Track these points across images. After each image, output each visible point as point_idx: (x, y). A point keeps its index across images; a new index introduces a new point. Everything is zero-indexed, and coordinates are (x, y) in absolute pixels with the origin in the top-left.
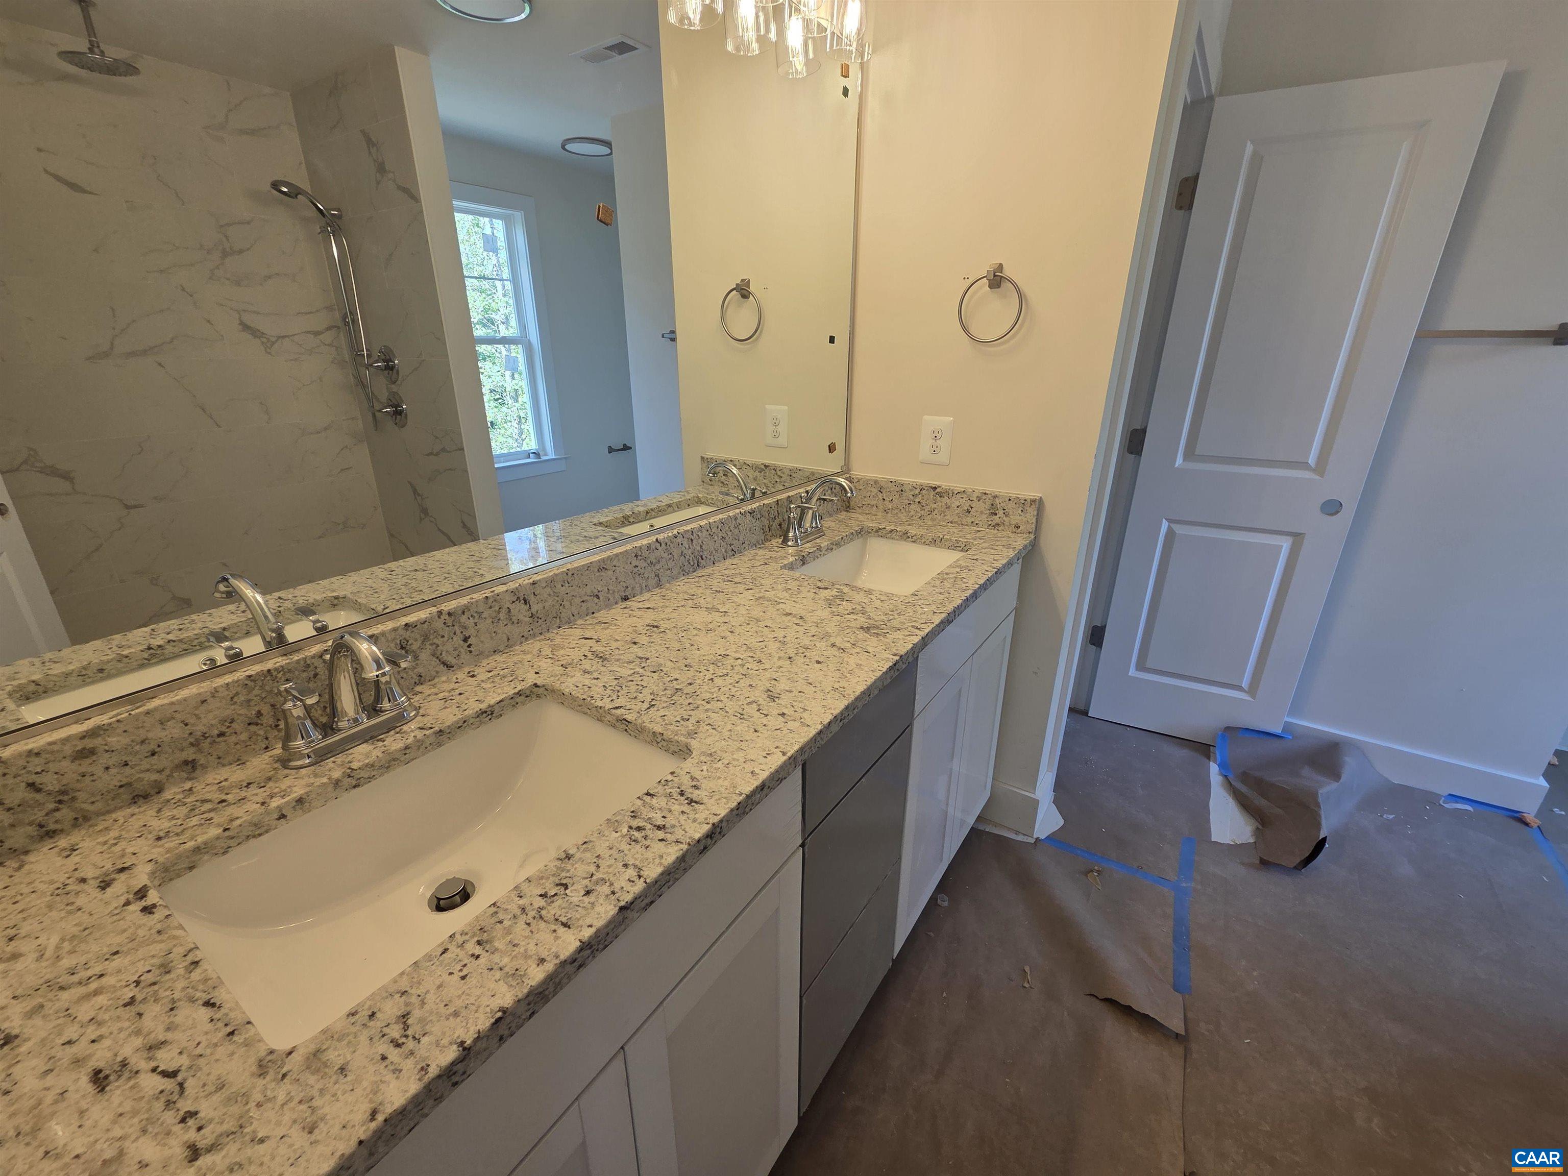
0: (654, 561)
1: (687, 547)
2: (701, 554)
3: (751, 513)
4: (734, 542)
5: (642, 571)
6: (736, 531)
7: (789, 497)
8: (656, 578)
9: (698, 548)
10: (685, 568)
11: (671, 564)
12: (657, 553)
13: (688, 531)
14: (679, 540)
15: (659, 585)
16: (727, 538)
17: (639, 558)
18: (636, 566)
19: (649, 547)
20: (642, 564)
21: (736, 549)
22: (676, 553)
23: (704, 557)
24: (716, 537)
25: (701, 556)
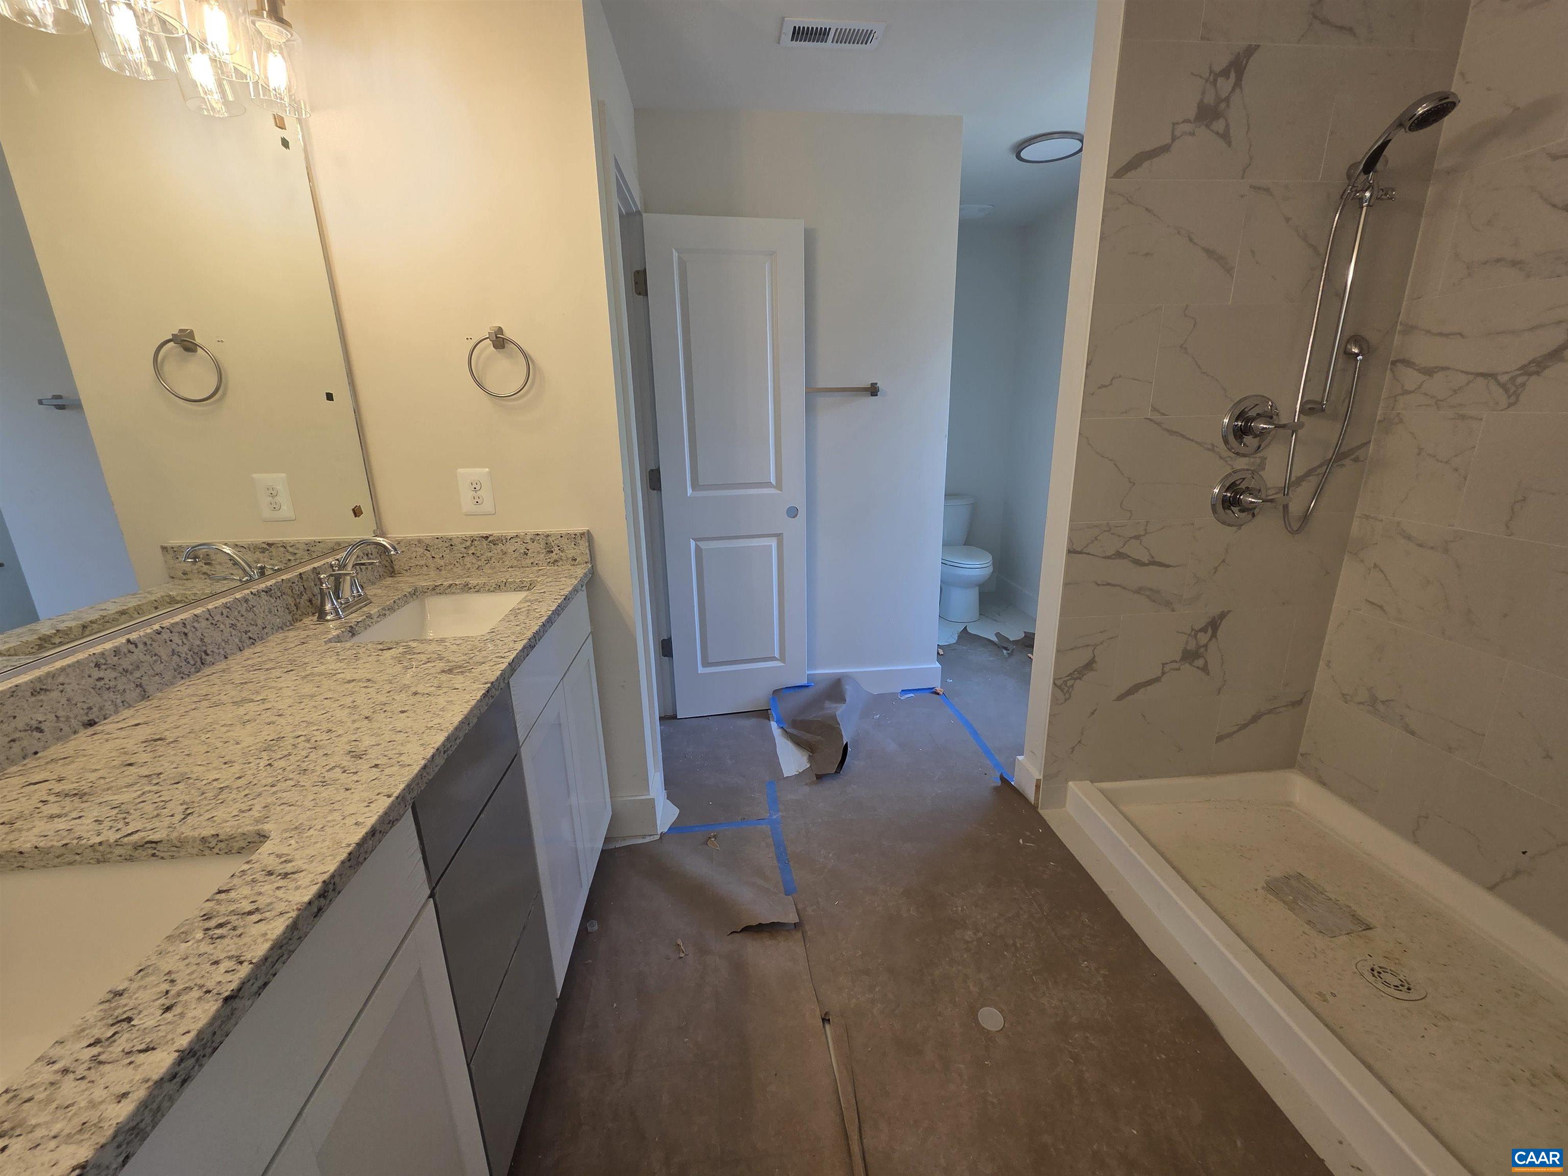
0: (130, 668)
1: (180, 643)
2: (204, 648)
3: (266, 592)
4: (251, 628)
5: (112, 684)
6: (251, 615)
7: (314, 568)
8: (138, 690)
9: (198, 642)
10: (183, 669)
11: (159, 668)
12: (134, 657)
13: (177, 623)
14: (166, 635)
15: (145, 696)
16: (239, 625)
17: (103, 667)
18: (100, 679)
19: (116, 652)
20: (111, 674)
21: (255, 637)
22: (164, 653)
23: (209, 652)
24: (222, 626)
25: (205, 652)
